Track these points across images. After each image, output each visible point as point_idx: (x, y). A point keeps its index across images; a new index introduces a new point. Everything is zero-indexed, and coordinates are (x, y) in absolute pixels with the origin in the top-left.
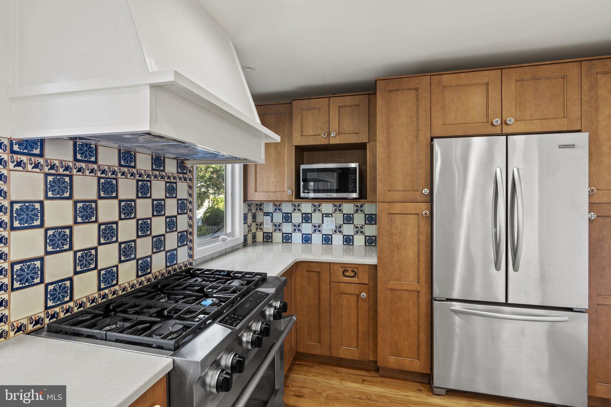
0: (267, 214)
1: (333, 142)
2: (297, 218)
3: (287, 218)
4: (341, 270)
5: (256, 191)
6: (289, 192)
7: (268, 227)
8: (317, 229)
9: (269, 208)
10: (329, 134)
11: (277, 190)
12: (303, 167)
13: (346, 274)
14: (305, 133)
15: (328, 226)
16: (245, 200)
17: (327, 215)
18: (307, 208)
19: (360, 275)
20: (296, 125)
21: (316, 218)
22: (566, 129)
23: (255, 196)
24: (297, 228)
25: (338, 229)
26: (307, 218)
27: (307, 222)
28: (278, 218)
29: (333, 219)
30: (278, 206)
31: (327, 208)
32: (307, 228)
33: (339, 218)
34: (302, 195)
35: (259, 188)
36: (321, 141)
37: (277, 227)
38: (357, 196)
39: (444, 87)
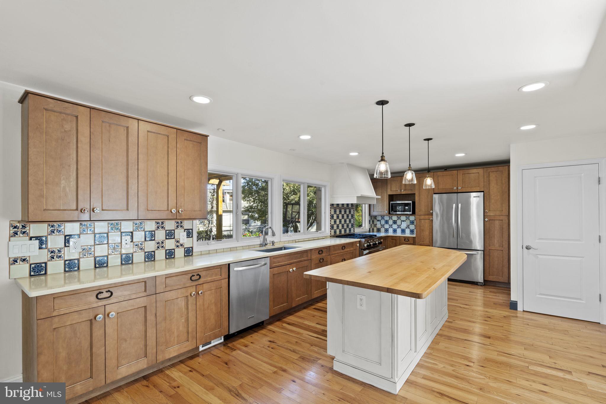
0: (379, 221)
1: (402, 193)
2: (391, 222)
3: (387, 222)
4: (403, 239)
5: (374, 211)
6: (386, 212)
7: (379, 226)
8: (399, 226)
9: (379, 218)
10: (401, 190)
11: (382, 211)
12: (391, 202)
13: (405, 240)
14: (392, 190)
15: (404, 225)
16: (370, 215)
17: (403, 221)
18: (395, 218)
19: (410, 240)
20: (389, 187)
21: (399, 222)
22: (479, 191)
23: (374, 213)
24: (391, 226)
25: (408, 227)
26: (395, 222)
27: (395, 224)
28: (383, 222)
29: (406, 222)
30: (383, 217)
31: (403, 218)
32: (395, 226)
33: (408, 222)
34: (391, 213)
35: (375, 210)
36: (398, 192)
37: (383, 226)
38: (411, 213)
39: (438, 176)
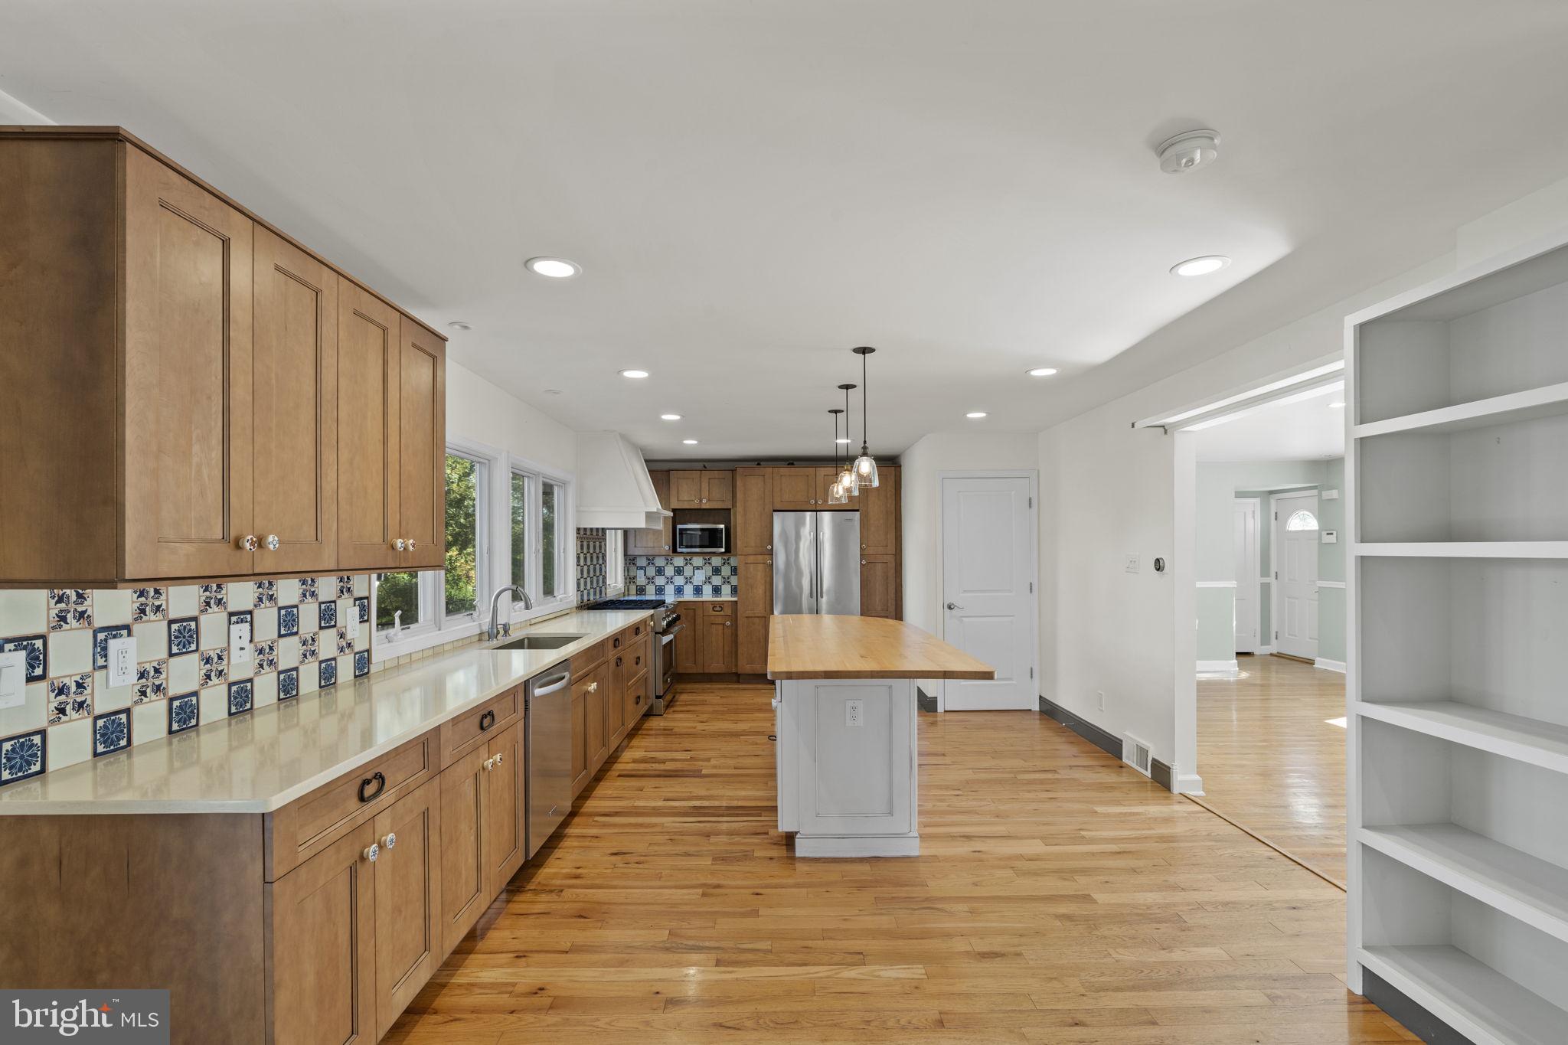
0: (641, 568)
1: (704, 507)
2: (669, 571)
3: (660, 571)
4: (711, 606)
5: (635, 546)
6: (667, 548)
7: (641, 580)
8: (688, 580)
9: (642, 562)
10: (701, 501)
11: (655, 545)
12: (679, 527)
13: (716, 609)
14: (680, 498)
15: (699, 577)
16: (625, 554)
17: (698, 568)
18: (679, 561)
19: (726, 609)
20: (673, 492)
21: (688, 570)
22: (851, 508)
23: (632, 551)
24: (670, 580)
25: (708, 580)
26: (679, 571)
27: (679, 574)
28: (651, 571)
29: (704, 571)
30: (650, 560)
31: (698, 561)
32: (679, 580)
33: (708, 570)
34: (679, 550)
35: (638, 545)
36: (695, 505)
37: (651, 580)
38: (723, 550)
39: (781, 476)
